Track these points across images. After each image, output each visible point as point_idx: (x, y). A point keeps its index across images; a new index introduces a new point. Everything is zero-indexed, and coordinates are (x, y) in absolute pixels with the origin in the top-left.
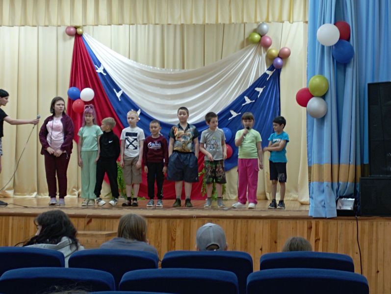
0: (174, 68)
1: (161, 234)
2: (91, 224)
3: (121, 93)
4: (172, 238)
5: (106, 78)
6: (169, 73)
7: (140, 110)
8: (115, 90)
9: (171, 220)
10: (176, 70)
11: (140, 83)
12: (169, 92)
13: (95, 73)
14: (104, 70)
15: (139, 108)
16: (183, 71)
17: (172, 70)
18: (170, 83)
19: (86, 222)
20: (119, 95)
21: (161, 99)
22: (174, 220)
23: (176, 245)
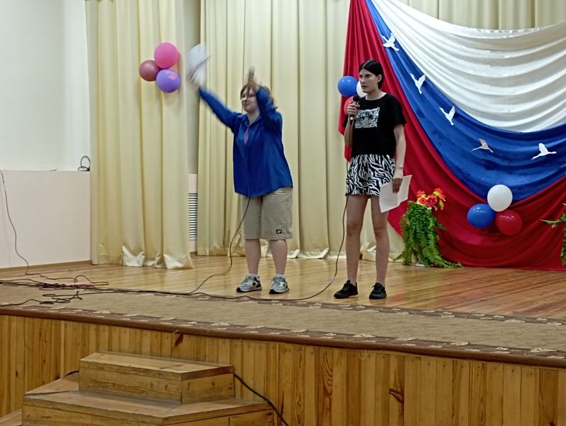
0: (516, 27)
1: (303, 378)
2: (180, 345)
3: (422, 79)
4: (325, 389)
5: (399, 56)
6: (505, 37)
7: (453, 108)
8: (413, 76)
9: (323, 350)
10: (519, 31)
11: (455, 59)
12: (506, 72)
13: (382, 50)
14: (396, 43)
15: (454, 105)
16: (532, 30)
17: (511, 31)
18: (507, 56)
19: (174, 341)
20: (419, 84)
21: (492, 85)
22: (329, 350)
23: (334, 405)
